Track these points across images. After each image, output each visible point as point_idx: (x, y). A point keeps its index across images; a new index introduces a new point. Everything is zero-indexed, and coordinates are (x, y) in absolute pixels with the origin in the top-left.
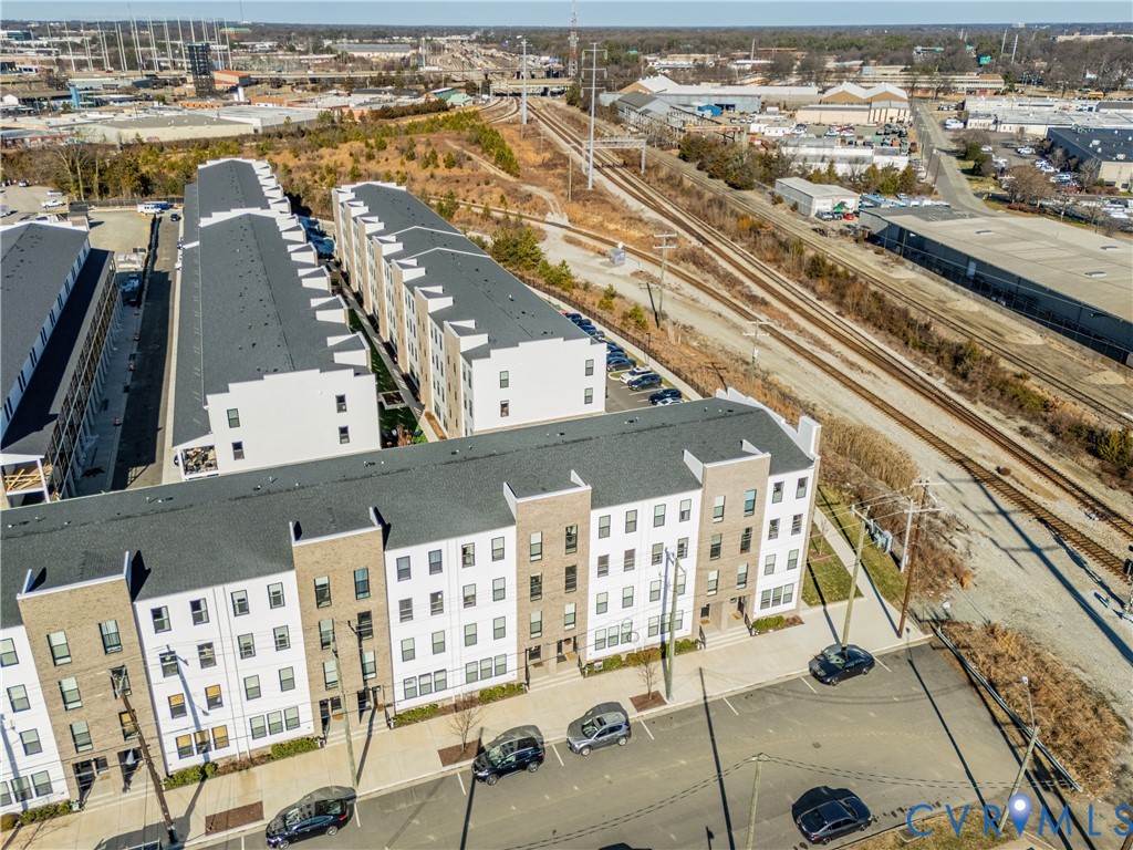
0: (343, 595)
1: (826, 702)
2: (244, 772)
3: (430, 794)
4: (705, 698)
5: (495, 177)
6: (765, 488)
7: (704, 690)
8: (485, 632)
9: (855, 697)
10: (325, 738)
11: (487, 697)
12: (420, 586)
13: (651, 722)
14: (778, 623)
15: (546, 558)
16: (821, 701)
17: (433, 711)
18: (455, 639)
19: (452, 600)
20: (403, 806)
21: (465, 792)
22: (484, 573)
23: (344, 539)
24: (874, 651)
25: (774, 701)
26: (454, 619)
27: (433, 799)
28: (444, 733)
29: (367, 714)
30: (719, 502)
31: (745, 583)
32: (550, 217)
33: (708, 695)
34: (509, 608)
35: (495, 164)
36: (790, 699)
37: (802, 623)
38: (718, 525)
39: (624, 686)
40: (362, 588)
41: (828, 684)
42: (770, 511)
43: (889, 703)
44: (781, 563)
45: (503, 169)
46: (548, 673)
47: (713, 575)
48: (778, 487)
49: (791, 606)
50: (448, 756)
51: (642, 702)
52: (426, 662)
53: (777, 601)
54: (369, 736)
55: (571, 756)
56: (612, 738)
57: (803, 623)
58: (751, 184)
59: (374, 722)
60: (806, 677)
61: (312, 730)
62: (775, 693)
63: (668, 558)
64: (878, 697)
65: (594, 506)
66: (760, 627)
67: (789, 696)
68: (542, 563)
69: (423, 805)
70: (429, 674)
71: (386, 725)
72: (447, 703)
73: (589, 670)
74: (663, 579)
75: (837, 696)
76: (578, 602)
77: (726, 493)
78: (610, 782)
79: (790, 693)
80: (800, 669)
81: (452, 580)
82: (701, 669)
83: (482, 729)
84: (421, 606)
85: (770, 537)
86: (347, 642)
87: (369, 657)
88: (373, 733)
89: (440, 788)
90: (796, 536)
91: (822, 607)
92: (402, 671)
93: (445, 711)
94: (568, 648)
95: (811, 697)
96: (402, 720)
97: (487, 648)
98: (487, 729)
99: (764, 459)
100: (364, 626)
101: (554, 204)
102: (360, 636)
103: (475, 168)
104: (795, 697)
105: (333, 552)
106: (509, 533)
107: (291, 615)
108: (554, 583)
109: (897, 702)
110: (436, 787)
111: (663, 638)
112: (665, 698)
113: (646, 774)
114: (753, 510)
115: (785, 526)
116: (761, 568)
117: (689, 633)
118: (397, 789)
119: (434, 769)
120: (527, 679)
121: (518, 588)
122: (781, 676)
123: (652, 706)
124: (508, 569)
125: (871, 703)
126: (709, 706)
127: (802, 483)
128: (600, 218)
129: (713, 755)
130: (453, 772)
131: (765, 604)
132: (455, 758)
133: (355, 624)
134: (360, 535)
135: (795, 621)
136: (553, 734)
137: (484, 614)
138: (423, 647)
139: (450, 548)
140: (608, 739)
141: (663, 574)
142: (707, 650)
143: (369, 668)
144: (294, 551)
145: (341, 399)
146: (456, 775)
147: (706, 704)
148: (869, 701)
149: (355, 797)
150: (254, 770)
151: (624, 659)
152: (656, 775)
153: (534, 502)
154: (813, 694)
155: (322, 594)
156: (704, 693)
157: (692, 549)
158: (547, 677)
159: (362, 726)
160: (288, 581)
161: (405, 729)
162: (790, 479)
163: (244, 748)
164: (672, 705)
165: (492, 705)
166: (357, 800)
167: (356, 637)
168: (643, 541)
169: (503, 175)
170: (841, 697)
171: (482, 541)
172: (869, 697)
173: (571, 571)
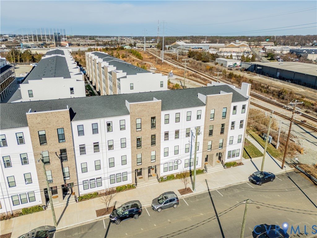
0: (52, 139)
1: (258, 191)
2: (8, 220)
3: (90, 229)
4: (209, 190)
5: (136, 60)
6: (230, 107)
7: (208, 187)
8: (118, 162)
9: (270, 190)
10: (47, 206)
11: (119, 190)
12: (88, 139)
13: (187, 199)
14: (234, 164)
15: (143, 130)
16: (256, 191)
17: (96, 195)
18: (105, 164)
19: (103, 147)
20: (76, 234)
21: (105, 227)
22: (116, 135)
23: (51, 113)
24: (275, 173)
25: (238, 191)
26: (104, 155)
27: (90, 231)
28: (99, 204)
29: (67, 196)
30: (212, 112)
31: (222, 147)
32: (151, 68)
33: (209, 189)
34: (128, 151)
35: (136, 57)
36: (243, 190)
37: (243, 164)
38: (212, 122)
39: (176, 186)
40: (61, 138)
41: (258, 184)
42: (232, 118)
43: (284, 191)
44: (235, 140)
45: (138, 58)
46: (145, 181)
47: (210, 143)
48: (235, 108)
49: (239, 158)
50: (100, 213)
51: (183, 192)
52: (92, 174)
53: (234, 156)
54: (67, 205)
55: (154, 212)
56: (171, 204)
57: (243, 165)
58: (209, 61)
59: (70, 199)
60: (248, 183)
61: (41, 203)
62: (237, 188)
63: (192, 135)
64: (279, 189)
65: (162, 110)
66: (228, 165)
67: (243, 189)
68: (142, 132)
69: (85, 233)
70: (94, 179)
71: (75, 200)
72: (102, 192)
73: (161, 180)
74: (190, 143)
75: (262, 189)
76: (156, 150)
77: (215, 108)
78: (170, 223)
79: (243, 188)
80: (245, 180)
81: (103, 137)
82: (206, 180)
83: (116, 202)
84: (90, 148)
85: (231, 129)
86: (56, 162)
87: (66, 170)
88: (69, 204)
89: (94, 226)
90: (241, 129)
91: (250, 159)
92: (82, 177)
93: (101, 195)
94: (153, 172)
95: (252, 189)
96: (82, 199)
97: (119, 169)
98: (118, 202)
99: (230, 95)
100: (63, 155)
101: (152, 65)
102: (62, 161)
103: (130, 58)
104: (245, 190)
105: (46, 120)
106: (127, 118)
107: (28, 148)
108: (146, 142)
109: (287, 191)
110: (93, 226)
111: (190, 168)
112: (192, 190)
113: (186, 219)
114: (225, 116)
115: (237, 125)
116: (228, 142)
117: (200, 167)
118: (75, 227)
119: (93, 218)
120: (136, 182)
121: (131, 142)
122: (238, 182)
123: (187, 193)
124: (127, 134)
125: (277, 192)
126: (211, 193)
127: (244, 107)
128: (166, 68)
129: (214, 211)
130: (101, 219)
131: (229, 157)
132: (103, 213)
133: (59, 153)
134: (59, 112)
135: (240, 164)
136: (146, 204)
137: (117, 153)
138: (91, 167)
139: (102, 122)
140: (169, 205)
141: (190, 141)
142: (208, 173)
143: (67, 175)
144: (27, 117)
145: (72, 89)
146: (102, 220)
147: (209, 192)
148: (276, 191)
149: (55, 230)
150: (12, 219)
151: (175, 176)
152: (190, 220)
153: (137, 105)
154: (252, 188)
155: (43, 140)
156: (208, 188)
157: (202, 130)
158: (145, 182)
159: (64, 201)
160: (26, 132)
161: (83, 202)
162: (239, 105)
163: (9, 210)
164: (195, 193)
165: (121, 193)
166: (56, 232)
167: (60, 160)
168: (183, 126)
169: (138, 59)
170: (264, 189)
171: (115, 121)
172: (276, 190)
173: (153, 137)
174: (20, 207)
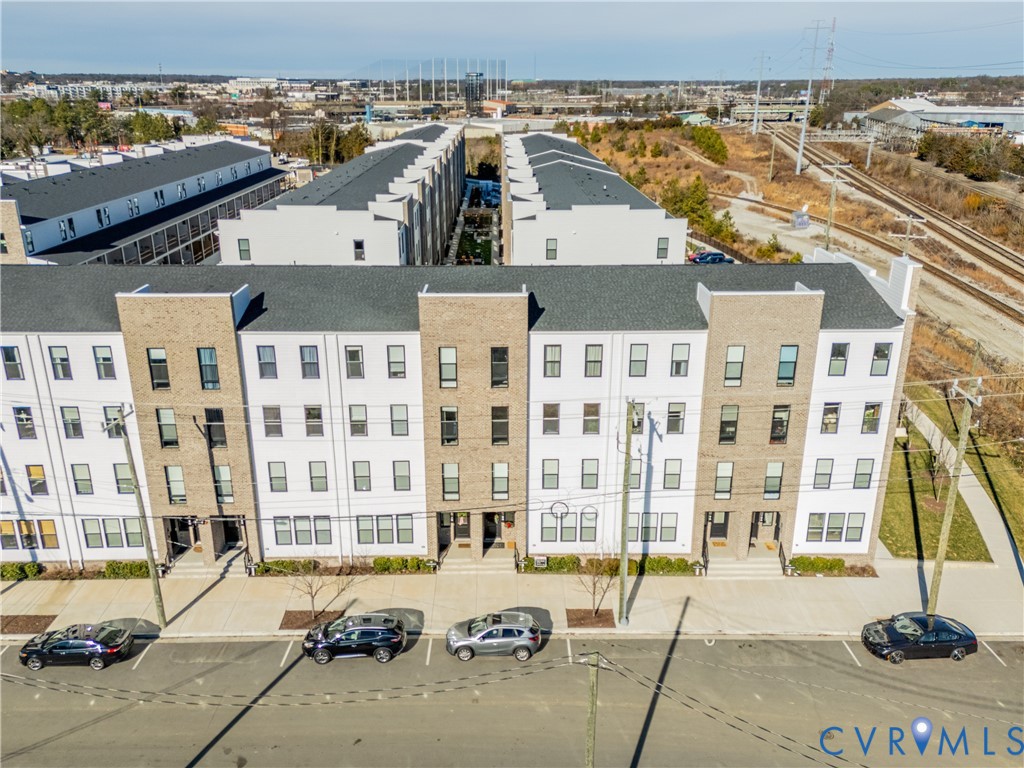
0: (183, 374)
1: (871, 681)
2: (66, 582)
3: (242, 656)
4: (678, 633)
5: (699, 164)
6: (814, 346)
7: (680, 623)
8: (382, 477)
9: (926, 687)
10: (168, 568)
11: (384, 567)
12: (289, 391)
13: (581, 645)
14: (832, 567)
15: (463, 388)
16: (861, 678)
17: (313, 567)
18: (340, 478)
19: (335, 422)
20: (201, 660)
21: (283, 664)
22: (375, 392)
23: (182, 300)
24: (983, 633)
25: (784, 660)
26: (336, 448)
27: (240, 662)
30: (735, 355)
31: (779, 492)
33: (682, 630)
34: (414, 448)
35: (703, 154)
36: (810, 664)
37: (874, 575)
38: (734, 392)
39: (561, 595)
40: (209, 376)
41: (884, 657)
42: (822, 386)
43: (986, 707)
44: (843, 473)
45: (709, 158)
46: (470, 556)
47: (725, 470)
48: (839, 351)
49: (861, 547)
50: (291, 620)
51: (577, 618)
52: (298, 500)
53: (835, 534)
54: (222, 576)
55: (446, 657)
56: (507, 645)
57: (877, 576)
59: (233, 563)
60: (852, 644)
62: (791, 652)
63: (653, 428)
64: (969, 696)
66: (804, 566)
67: (811, 660)
68: (458, 393)
69: (223, 665)
70: (308, 517)
72: (332, 564)
73: (527, 565)
74: (645, 458)
75: (893, 679)
76: (511, 461)
77: (744, 342)
78: (476, 700)
79: (815, 657)
80: (847, 628)
81: (333, 392)
82: (688, 599)
83: (355, 601)
84: (293, 420)
85: (825, 428)
86: (194, 445)
87: (225, 474)
88: (226, 575)
89: (258, 652)
90: (871, 436)
91: (915, 563)
92: (272, 504)
93: (328, 571)
95: (851, 670)
96: (266, 570)
97: (383, 500)
98: (361, 603)
99: (811, 298)
100: (213, 426)
102: (211, 444)
103: (681, 157)
104: (819, 663)
105: (168, 317)
106: (411, 341)
107: (121, 391)
108: (475, 427)
109: (1001, 709)
110: (254, 651)
111: (645, 548)
112: (616, 621)
113: (533, 703)
114: (793, 378)
115: (852, 417)
116: (807, 475)
117: (688, 549)
118: (209, 641)
119: (267, 628)
120: (441, 557)
121: (425, 421)
122: (811, 632)
123: (593, 625)
124: (411, 392)
125: (952, 701)
126: (678, 644)
127: (881, 352)
128: (798, 195)
129: (647, 706)
130: (287, 639)
131: (814, 534)
132: (299, 623)
133: (203, 421)
134: (201, 299)
135: (866, 571)
136: (437, 627)
137: (380, 450)
138: (298, 478)
139: (331, 345)
140: (499, 646)
141: (645, 451)
142: (709, 578)
143: (225, 488)
144: (119, 304)
145: (359, 244)
146: (287, 643)
147: (674, 642)
148: (950, 696)
149: (157, 637)
150: (77, 583)
151: (583, 563)
152: (547, 708)
153: (443, 301)
154: (853, 665)
155: (159, 373)
156: (679, 627)
157: (692, 422)
158: (469, 560)
159: (217, 563)
160: (115, 343)
161: (267, 580)
162: (861, 342)
163: (77, 556)
164: (621, 630)
165: (386, 578)
166: (157, 641)
167: (204, 441)
168: (613, 390)
169: (708, 162)
170: (900, 680)
171: (374, 345)
172: (952, 692)
173: (500, 413)
174: (103, 555)
